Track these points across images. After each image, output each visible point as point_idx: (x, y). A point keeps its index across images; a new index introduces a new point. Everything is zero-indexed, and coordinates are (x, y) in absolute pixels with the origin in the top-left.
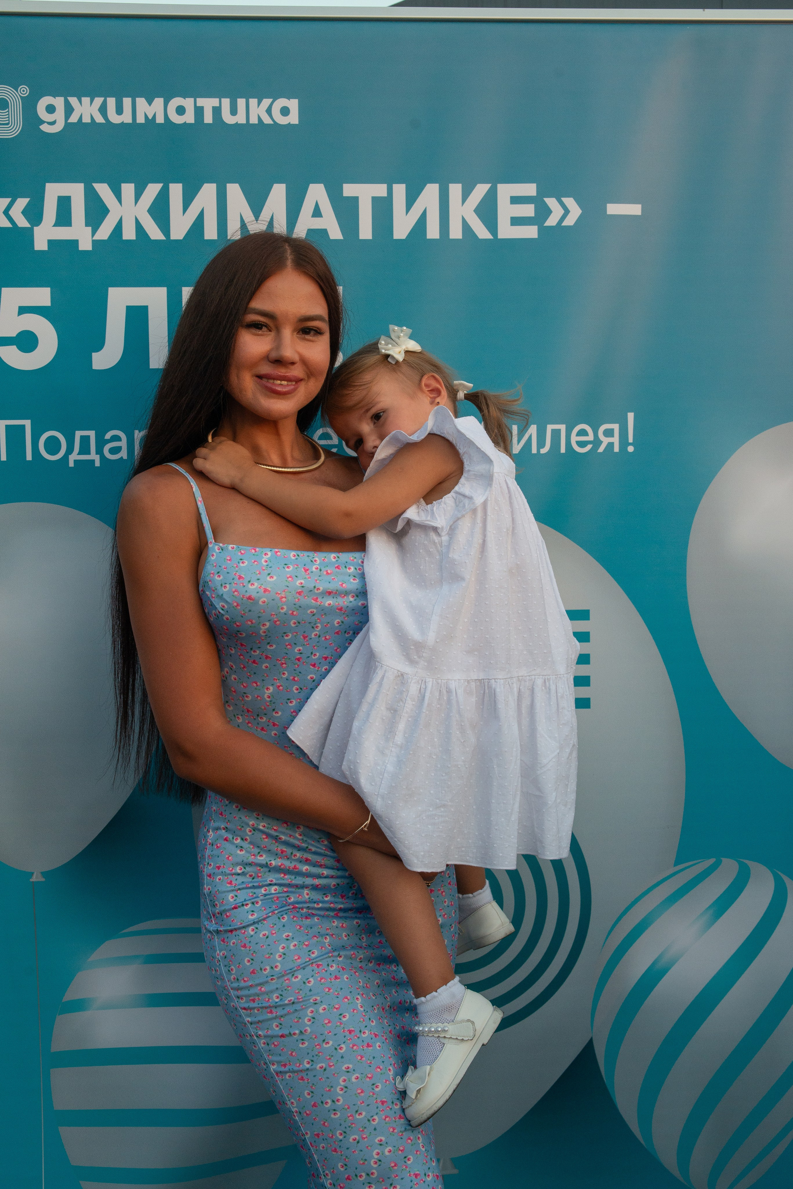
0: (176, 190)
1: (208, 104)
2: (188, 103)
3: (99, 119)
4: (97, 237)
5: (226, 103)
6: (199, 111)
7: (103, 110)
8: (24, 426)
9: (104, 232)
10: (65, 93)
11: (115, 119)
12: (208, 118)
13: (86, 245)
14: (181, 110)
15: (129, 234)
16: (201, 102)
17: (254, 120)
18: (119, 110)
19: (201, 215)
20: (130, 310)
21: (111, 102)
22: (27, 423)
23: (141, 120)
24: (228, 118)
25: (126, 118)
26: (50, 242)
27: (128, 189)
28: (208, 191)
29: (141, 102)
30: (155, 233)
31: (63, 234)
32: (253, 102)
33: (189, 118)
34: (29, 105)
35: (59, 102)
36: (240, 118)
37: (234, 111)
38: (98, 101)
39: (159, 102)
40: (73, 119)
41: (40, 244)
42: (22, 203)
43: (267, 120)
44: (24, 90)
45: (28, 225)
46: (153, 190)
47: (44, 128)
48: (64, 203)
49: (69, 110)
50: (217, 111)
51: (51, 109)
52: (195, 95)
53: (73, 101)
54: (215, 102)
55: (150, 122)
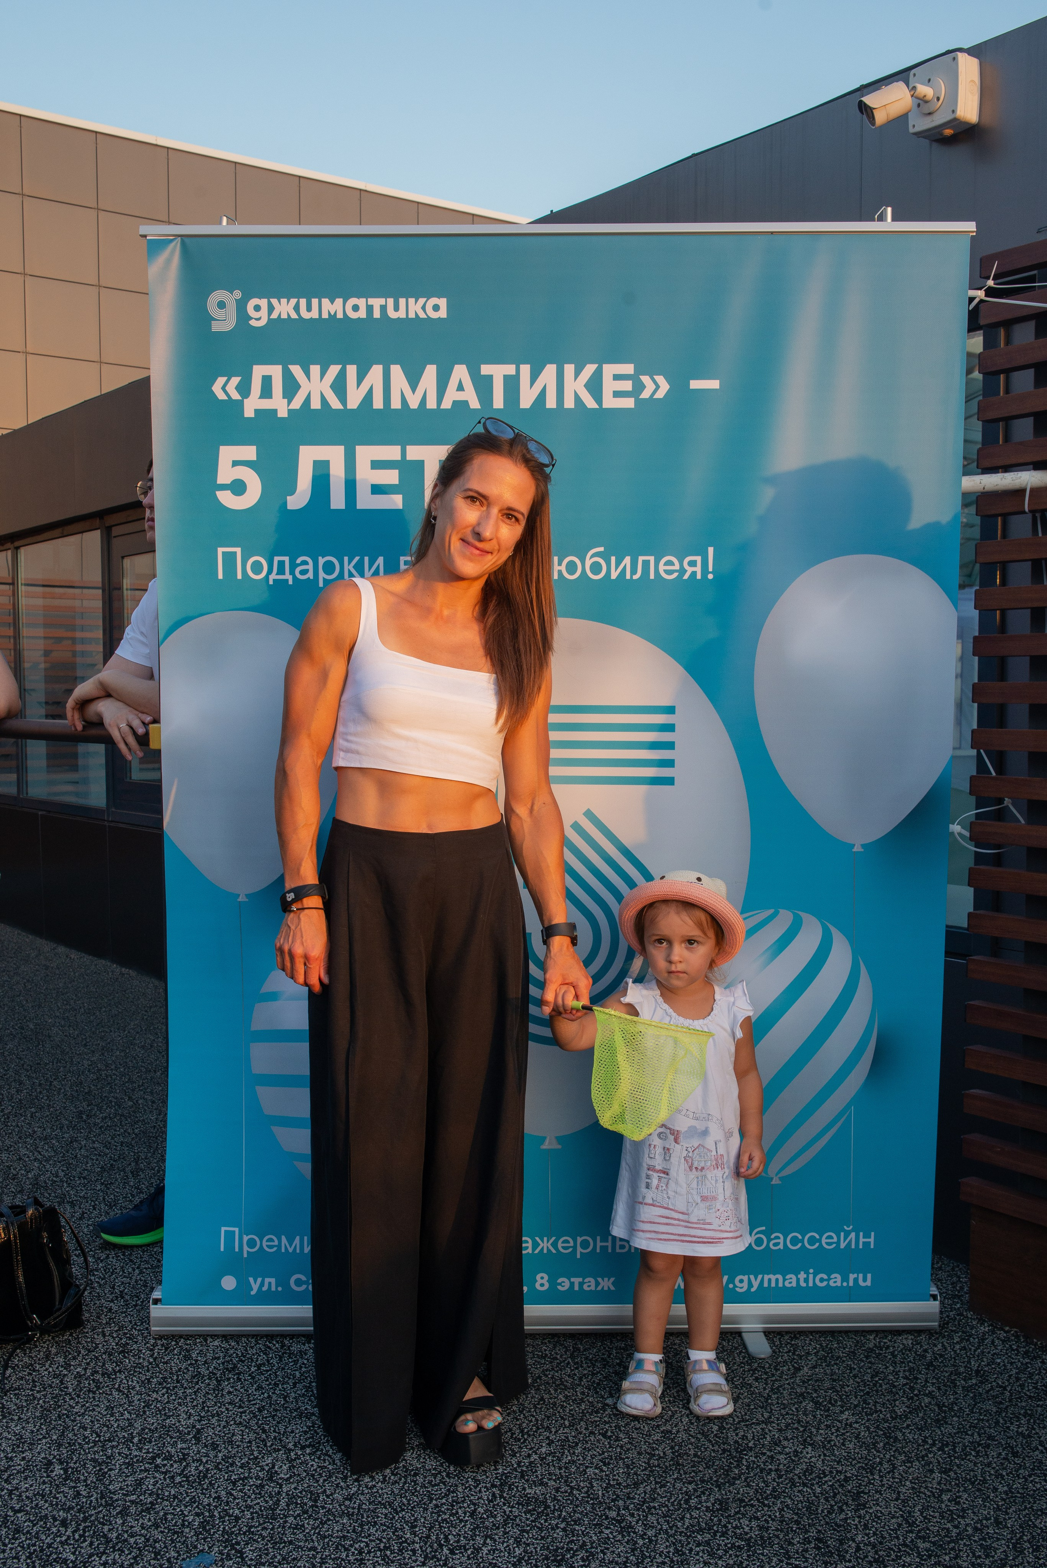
0: (352, 371)
1: (377, 303)
2: (361, 302)
3: (294, 316)
4: (291, 407)
5: (391, 301)
6: (370, 309)
7: (297, 308)
8: (236, 553)
9: (297, 404)
10: (268, 295)
11: (305, 315)
12: (377, 314)
13: (283, 413)
14: (356, 308)
15: (316, 404)
16: (371, 301)
17: (412, 315)
18: (309, 309)
19: (371, 390)
20: (316, 463)
21: (303, 302)
22: (238, 550)
23: (325, 316)
24: (392, 314)
25: (314, 314)
26: (256, 410)
27: (315, 369)
28: (376, 371)
29: (325, 302)
30: (335, 404)
31: (266, 404)
32: (412, 301)
33: (362, 314)
34: (241, 306)
35: (263, 303)
36: (402, 314)
37: (396, 308)
38: (293, 301)
39: (339, 301)
40: (274, 316)
41: (249, 413)
42: (235, 381)
43: (422, 315)
44: (238, 294)
45: (240, 398)
46: (334, 370)
47: (253, 323)
48: (267, 381)
49: (271, 308)
50: (383, 308)
51: (257, 308)
52: (367, 296)
53: (274, 301)
54: (382, 301)
55: (333, 317)
